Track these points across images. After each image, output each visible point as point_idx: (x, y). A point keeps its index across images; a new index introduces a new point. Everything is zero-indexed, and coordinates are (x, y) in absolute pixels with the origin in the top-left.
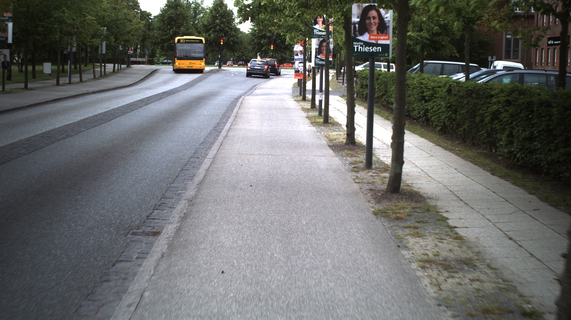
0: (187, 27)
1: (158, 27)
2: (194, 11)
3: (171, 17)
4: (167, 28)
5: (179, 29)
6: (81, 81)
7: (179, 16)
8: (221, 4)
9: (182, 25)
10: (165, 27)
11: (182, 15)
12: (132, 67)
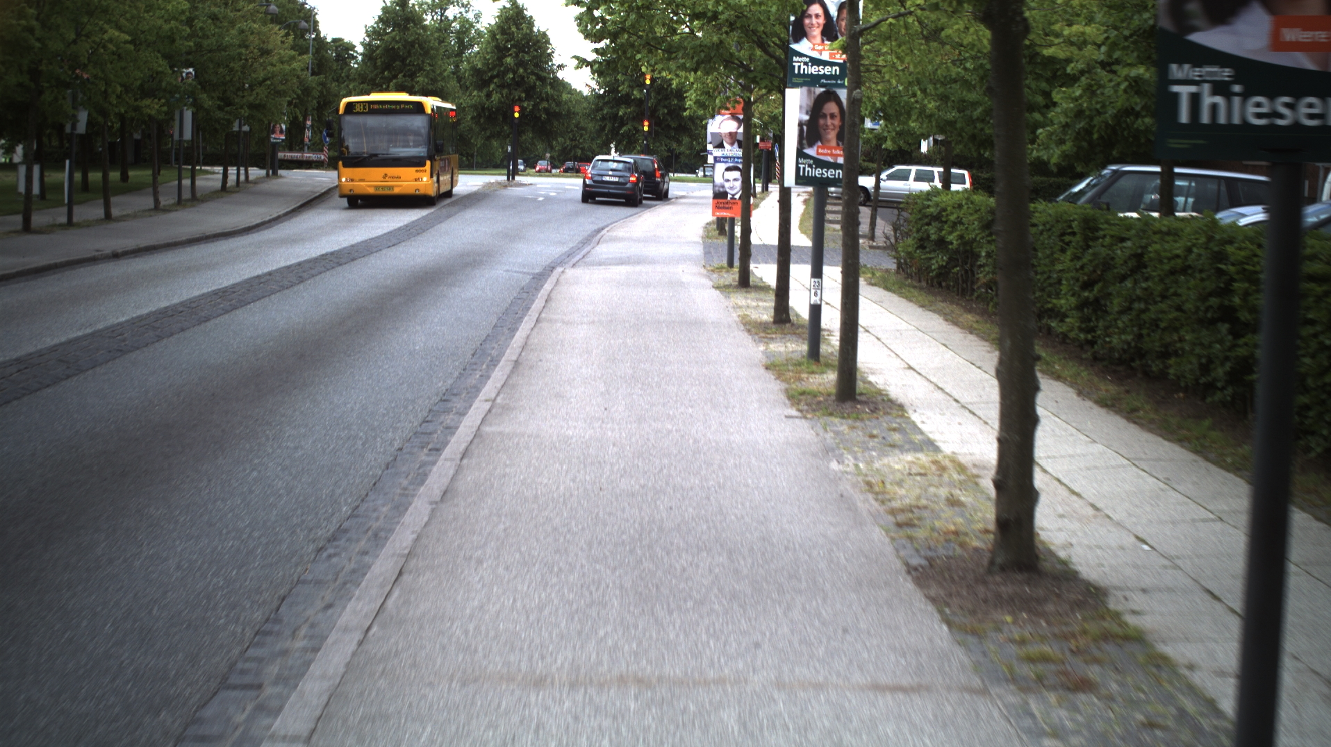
0: (432, 75)
1: (359, 75)
2: (458, 38)
3: (393, 48)
4: (382, 78)
5: (412, 80)
6: (108, 216)
7: (413, 46)
8: (517, 16)
9: (421, 69)
10: (377, 75)
11: (420, 45)
12: (281, 177)
